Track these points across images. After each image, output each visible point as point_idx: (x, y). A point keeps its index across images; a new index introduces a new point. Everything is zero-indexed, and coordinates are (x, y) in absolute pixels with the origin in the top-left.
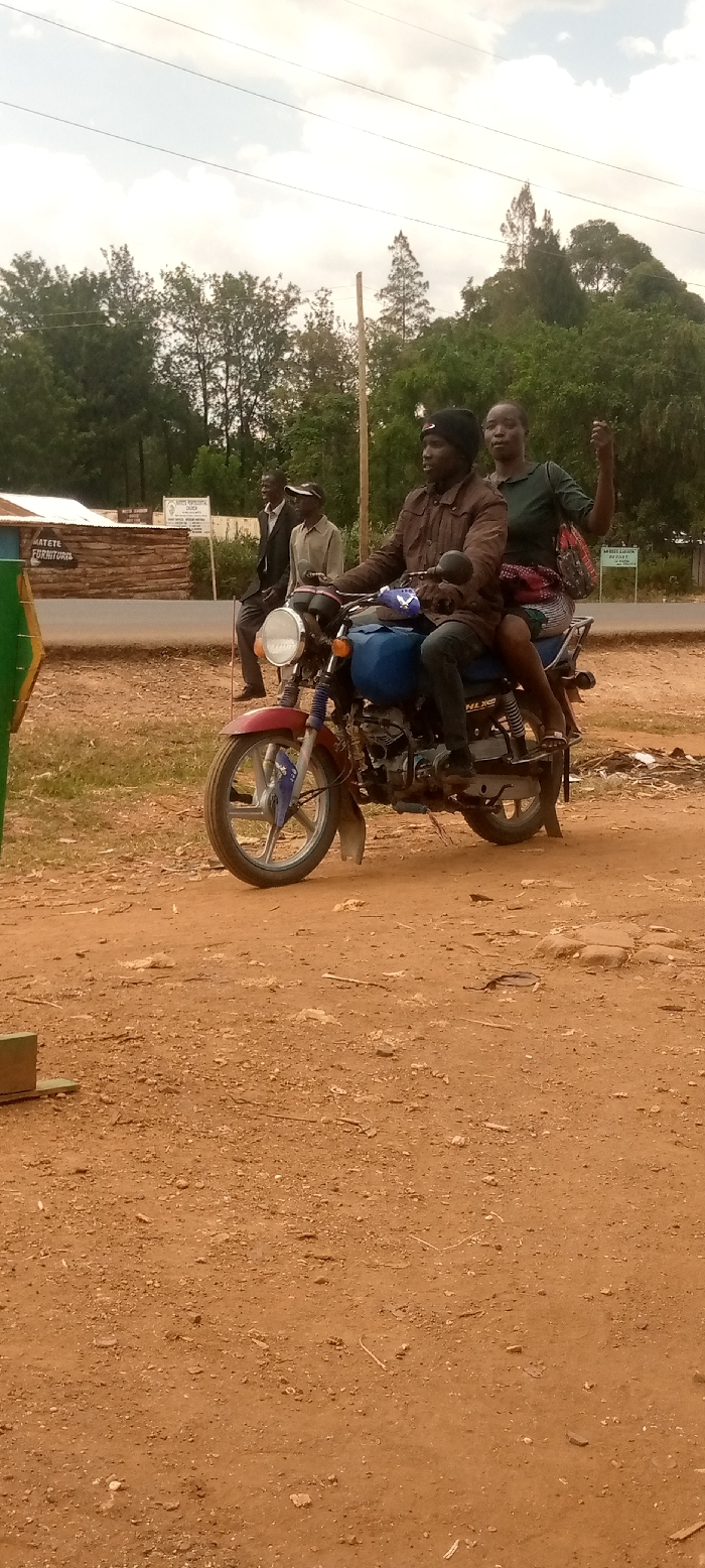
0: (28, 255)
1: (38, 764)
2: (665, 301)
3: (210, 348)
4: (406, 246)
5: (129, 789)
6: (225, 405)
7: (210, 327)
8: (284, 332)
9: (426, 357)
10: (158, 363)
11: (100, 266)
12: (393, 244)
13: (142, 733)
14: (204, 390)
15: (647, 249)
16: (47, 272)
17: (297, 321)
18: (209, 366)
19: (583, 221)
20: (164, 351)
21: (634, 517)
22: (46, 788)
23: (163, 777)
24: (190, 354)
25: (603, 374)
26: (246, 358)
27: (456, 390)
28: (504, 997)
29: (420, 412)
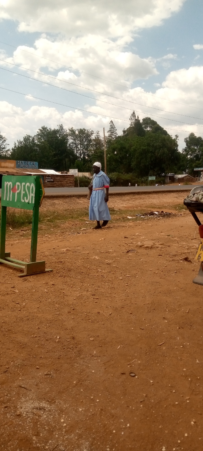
0: (44, 126)
1: (47, 217)
2: (160, 132)
3: (77, 142)
4: (112, 123)
5: (63, 220)
6: (80, 152)
7: (77, 139)
8: (91, 139)
9: (116, 143)
10: (68, 145)
11: (57, 128)
12: (110, 122)
13: (66, 211)
14: (77, 150)
15: (156, 123)
16: (48, 129)
17: (93, 137)
18: (77, 146)
19: (145, 118)
20: (69, 143)
21: (154, 171)
22: (48, 221)
23: (70, 218)
24: (74, 144)
25: (149, 145)
26: (84, 144)
27: (122, 149)
28: (130, 254)
29: (116, 153)
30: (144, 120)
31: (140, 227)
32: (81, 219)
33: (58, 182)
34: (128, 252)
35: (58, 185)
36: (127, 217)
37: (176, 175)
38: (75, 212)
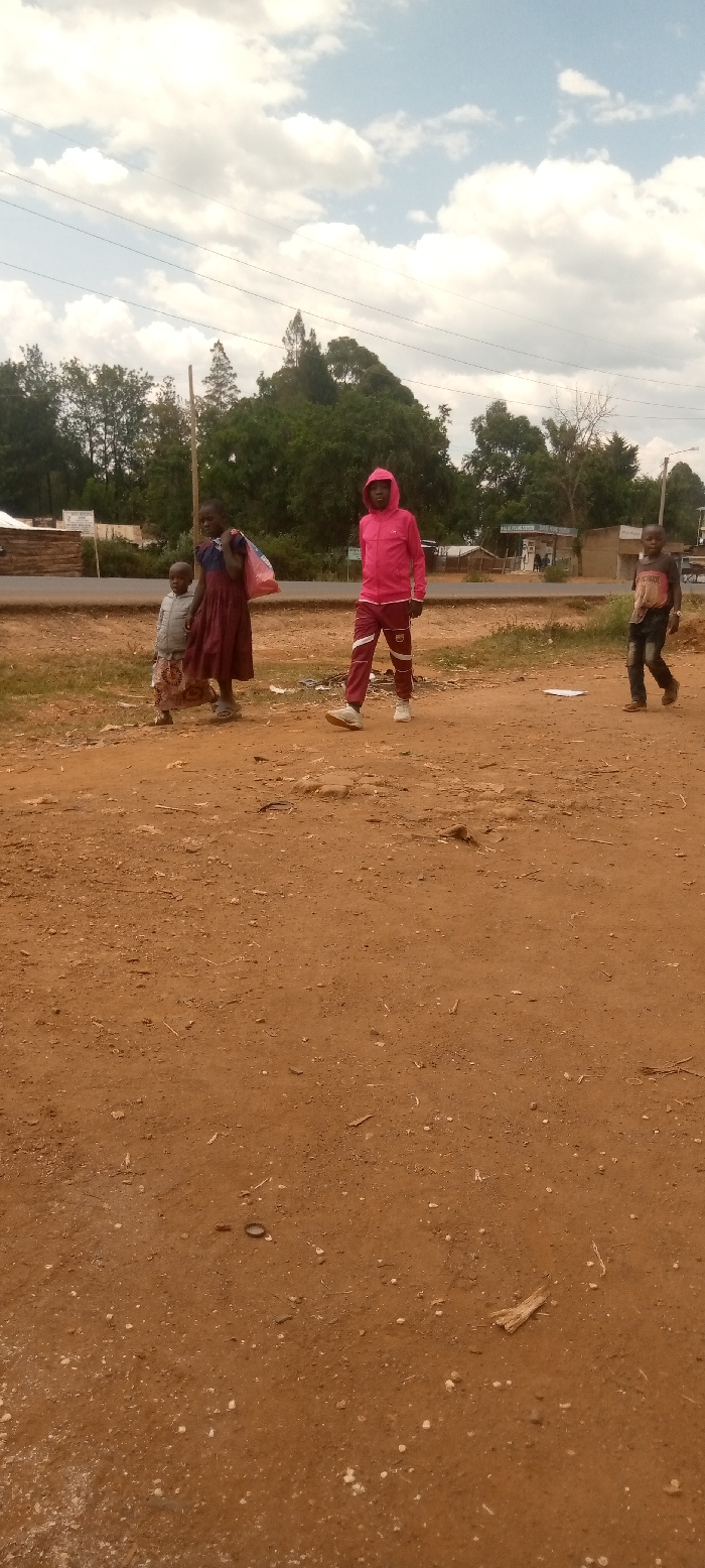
2: (387, 391)
3: (94, 414)
4: (221, 349)
5: (37, 696)
6: (104, 451)
7: (94, 400)
8: (143, 406)
9: (235, 423)
10: (59, 423)
11: (18, 358)
12: (213, 348)
13: (46, 660)
14: (90, 441)
15: (376, 357)
17: (152, 397)
18: (94, 426)
19: (336, 338)
20: (63, 415)
23: (60, 688)
24: (80, 418)
25: (348, 436)
26: (118, 421)
27: (255, 445)
28: (271, 816)
29: (233, 458)
30: (333, 345)
31: (311, 722)
32: (101, 693)
33: (23, 555)
34: (264, 809)
35: (22, 568)
36: (268, 689)
37: (439, 548)
38: (82, 666)
